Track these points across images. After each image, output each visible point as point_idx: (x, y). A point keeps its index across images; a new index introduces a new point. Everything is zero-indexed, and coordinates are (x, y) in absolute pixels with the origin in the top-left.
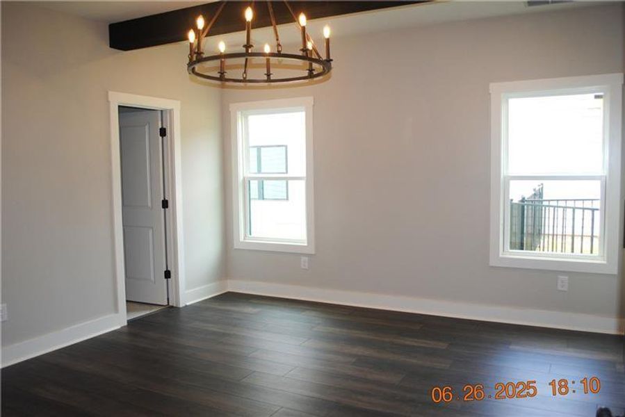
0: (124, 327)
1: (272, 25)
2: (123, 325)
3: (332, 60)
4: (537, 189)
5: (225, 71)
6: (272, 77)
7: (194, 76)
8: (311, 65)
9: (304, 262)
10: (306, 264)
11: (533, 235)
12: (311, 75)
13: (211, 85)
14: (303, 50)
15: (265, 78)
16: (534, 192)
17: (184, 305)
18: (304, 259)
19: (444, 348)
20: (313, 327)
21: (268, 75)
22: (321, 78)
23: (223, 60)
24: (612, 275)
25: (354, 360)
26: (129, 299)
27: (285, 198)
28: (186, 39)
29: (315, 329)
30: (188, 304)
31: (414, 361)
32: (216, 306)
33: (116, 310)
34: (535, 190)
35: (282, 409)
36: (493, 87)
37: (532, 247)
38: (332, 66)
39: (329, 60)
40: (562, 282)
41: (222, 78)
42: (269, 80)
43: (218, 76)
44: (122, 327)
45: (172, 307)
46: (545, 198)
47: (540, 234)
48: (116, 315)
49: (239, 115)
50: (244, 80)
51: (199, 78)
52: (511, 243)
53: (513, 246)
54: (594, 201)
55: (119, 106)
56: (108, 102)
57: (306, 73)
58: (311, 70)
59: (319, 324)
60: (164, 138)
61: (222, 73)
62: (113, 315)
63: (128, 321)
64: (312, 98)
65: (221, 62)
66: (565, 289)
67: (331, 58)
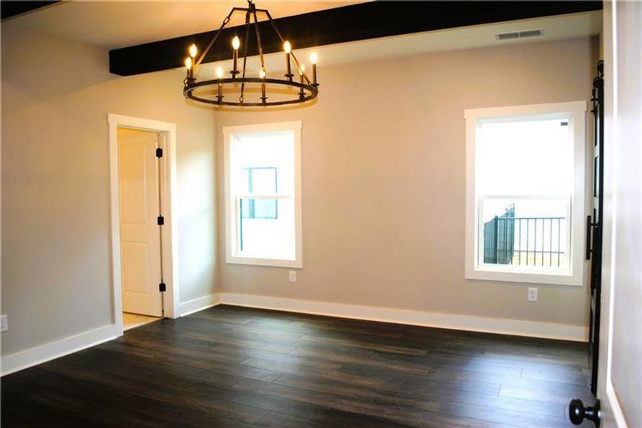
0: (122, 337)
1: (259, 54)
2: (119, 336)
3: (318, 85)
4: (509, 209)
5: (223, 95)
6: (267, 101)
7: (190, 100)
8: (302, 90)
9: (293, 276)
10: (295, 278)
11: (505, 251)
12: (302, 98)
13: (207, 108)
14: (287, 76)
15: (261, 101)
16: (506, 212)
17: (178, 317)
18: (293, 273)
19: (424, 355)
20: (300, 337)
21: (264, 99)
22: (310, 101)
23: (220, 85)
24: (578, 286)
25: (339, 367)
26: (125, 311)
27: (275, 216)
28: (182, 65)
29: (302, 338)
30: (182, 315)
31: (395, 367)
32: (208, 317)
33: (113, 321)
34: (507, 210)
35: (272, 413)
36: (468, 113)
37: (505, 262)
38: (319, 90)
39: (316, 85)
40: (533, 293)
41: (219, 102)
42: (264, 104)
43: (216, 100)
44: (118, 338)
45: (167, 318)
46: (516, 216)
47: (512, 250)
48: (113, 325)
49: (232, 138)
50: (242, 104)
51: (195, 102)
52: (485, 258)
53: (487, 260)
54: (561, 220)
55: (118, 128)
56: (108, 124)
57: (297, 97)
58: (302, 94)
59: (306, 334)
60: (161, 158)
61: (220, 98)
62: (110, 325)
63: (124, 332)
64: (300, 122)
65: (219, 87)
66: (535, 300)
67: (318, 82)
